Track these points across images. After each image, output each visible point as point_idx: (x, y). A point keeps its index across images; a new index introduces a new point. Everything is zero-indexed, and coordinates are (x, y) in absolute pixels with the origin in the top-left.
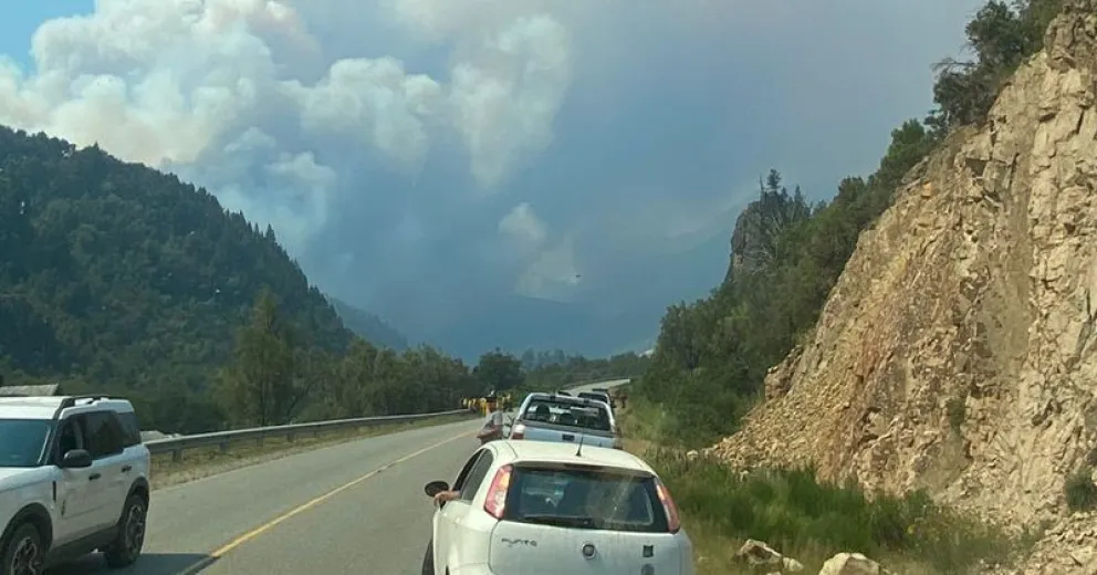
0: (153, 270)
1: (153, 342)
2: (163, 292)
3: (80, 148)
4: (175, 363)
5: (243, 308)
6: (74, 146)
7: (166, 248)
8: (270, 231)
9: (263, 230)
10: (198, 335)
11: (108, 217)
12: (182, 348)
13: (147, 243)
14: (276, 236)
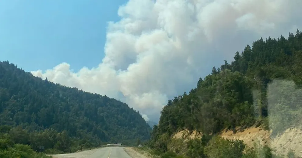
0: (117, 121)
1: (119, 135)
2: (119, 125)
3: (102, 96)
4: (123, 140)
5: (134, 128)
6: (101, 96)
7: (119, 116)
8: (138, 112)
9: (137, 111)
10: (126, 134)
11: (108, 111)
12: (123, 136)
13: (116, 116)
14: (139, 113)
